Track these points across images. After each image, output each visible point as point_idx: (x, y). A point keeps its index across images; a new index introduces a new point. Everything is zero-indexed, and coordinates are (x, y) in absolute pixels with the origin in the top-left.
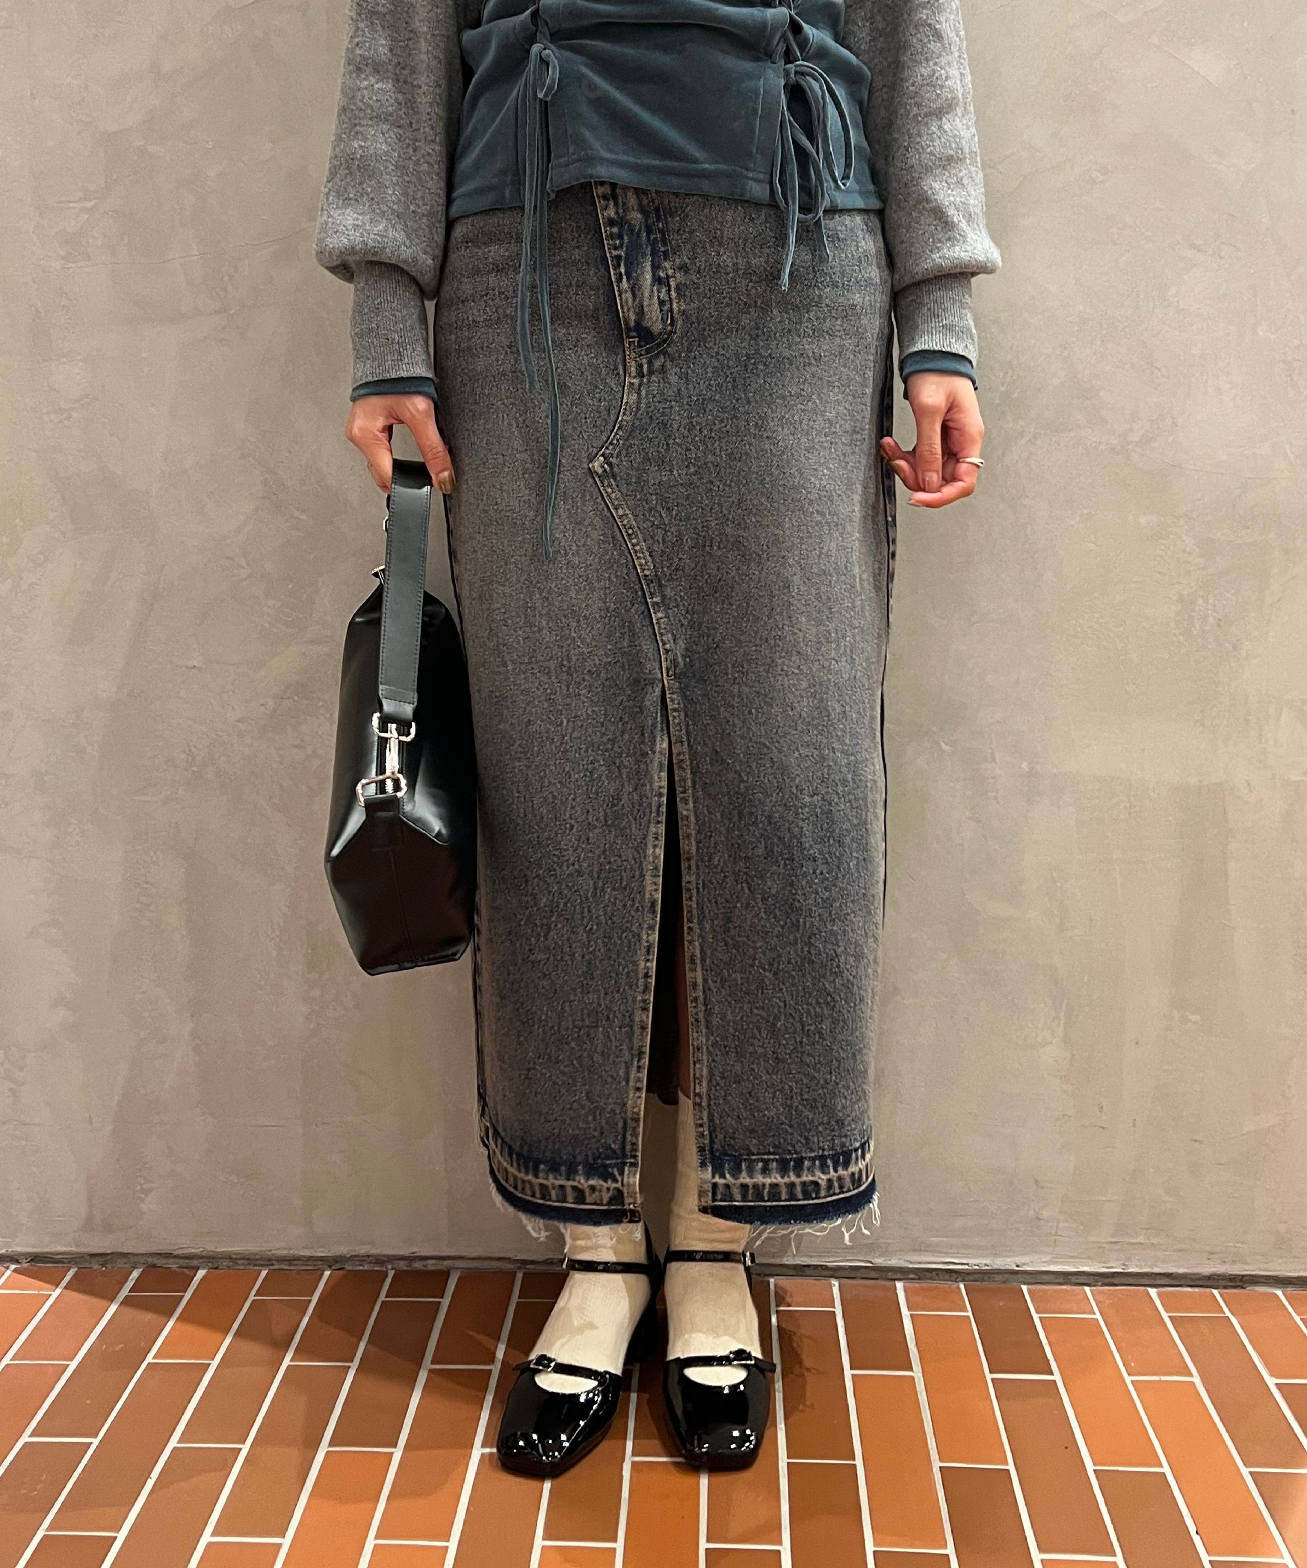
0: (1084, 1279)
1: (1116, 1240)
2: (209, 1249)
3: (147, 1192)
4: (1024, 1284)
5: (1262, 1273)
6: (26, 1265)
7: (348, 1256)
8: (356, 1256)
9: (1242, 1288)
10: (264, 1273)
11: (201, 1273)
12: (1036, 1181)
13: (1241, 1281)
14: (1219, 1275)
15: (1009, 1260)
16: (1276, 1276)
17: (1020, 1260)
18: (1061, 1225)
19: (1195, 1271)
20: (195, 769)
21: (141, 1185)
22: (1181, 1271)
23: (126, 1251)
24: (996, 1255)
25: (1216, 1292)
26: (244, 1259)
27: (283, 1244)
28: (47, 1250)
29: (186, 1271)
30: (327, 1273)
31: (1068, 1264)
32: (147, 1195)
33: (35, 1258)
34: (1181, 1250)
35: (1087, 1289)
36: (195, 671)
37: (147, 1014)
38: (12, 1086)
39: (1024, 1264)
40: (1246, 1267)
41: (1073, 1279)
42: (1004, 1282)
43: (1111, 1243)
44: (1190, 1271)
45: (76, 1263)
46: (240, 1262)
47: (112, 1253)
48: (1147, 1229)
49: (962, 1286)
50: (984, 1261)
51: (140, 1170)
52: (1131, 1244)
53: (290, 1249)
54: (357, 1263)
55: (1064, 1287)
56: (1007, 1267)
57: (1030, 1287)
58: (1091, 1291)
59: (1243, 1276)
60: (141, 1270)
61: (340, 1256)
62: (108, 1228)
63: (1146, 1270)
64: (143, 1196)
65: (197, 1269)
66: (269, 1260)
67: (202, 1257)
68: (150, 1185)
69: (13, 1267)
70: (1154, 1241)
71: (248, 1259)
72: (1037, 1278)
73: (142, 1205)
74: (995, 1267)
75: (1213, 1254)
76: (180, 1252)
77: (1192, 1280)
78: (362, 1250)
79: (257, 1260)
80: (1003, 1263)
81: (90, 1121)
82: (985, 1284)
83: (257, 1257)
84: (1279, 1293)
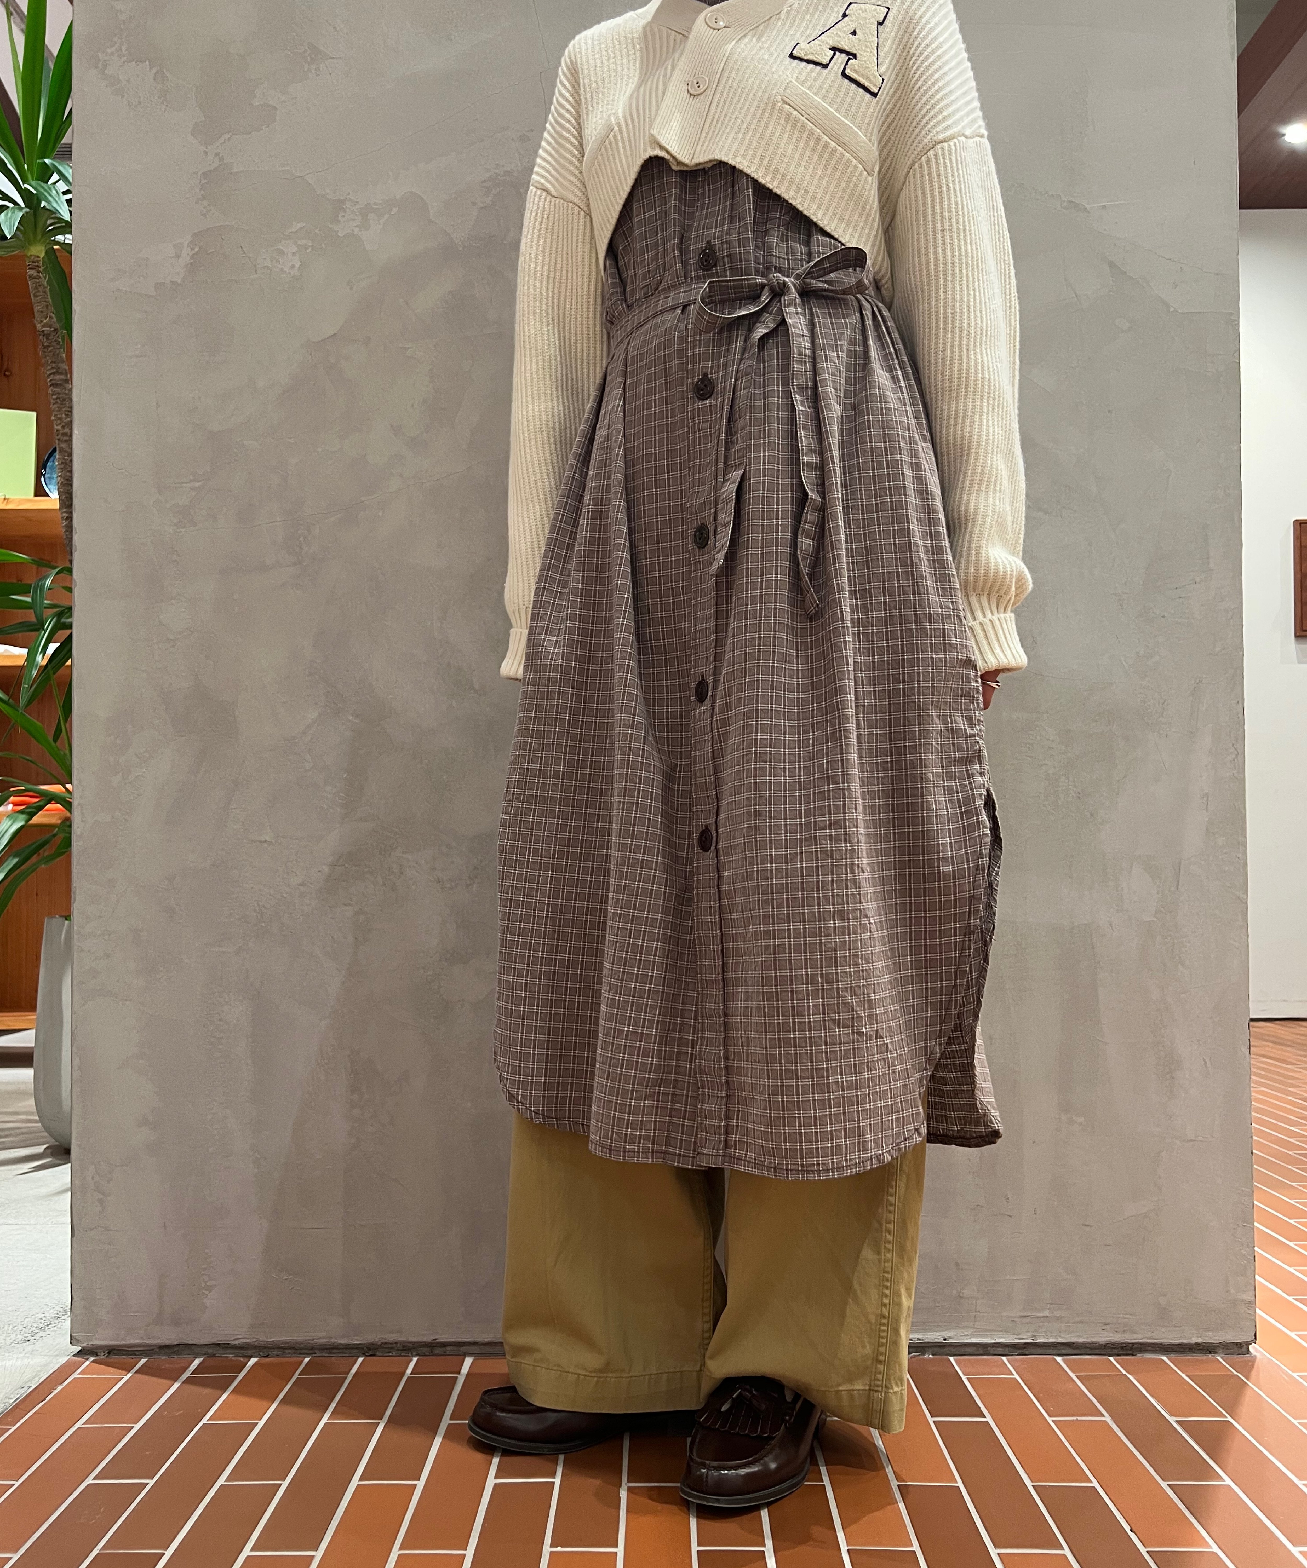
0: (1002, 1350)
1: (1025, 1314)
2: (261, 1339)
3: (210, 1289)
4: (952, 1354)
5: (1149, 1341)
6: (101, 1356)
7: (379, 1343)
8: (386, 1343)
9: (1133, 1355)
10: (307, 1360)
11: (253, 1361)
12: (957, 1264)
13: (1131, 1349)
14: (1113, 1344)
15: (938, 1334)
16: (1161, 1344)
17: (946, 1334)
18: (979, 1302)
19: (1094, 1340)
20: (263, 924)
21: (206, 1282)
22: (1081, 1340)
23: (191, 1342)
24: (925, 1331)
25: (1111, 1358)
26: (291, 1348)
27: (324, 1334)
28: (123, 1343)
29: (242, 1359)
30: (361, 1359)
31: (986, 1336)
32: (210, 1292)
33: (112, 1351)
34: (1081, 1322)
35: (1004, 1358)
36: (266, 845)
37: (216, 1132)
38: (101, 1196)
39: (950, 1338)
40: (1135, 1336)
41: (991, 1350)
42: (937, 1354)
43: (1021, 1317)
44: (1089, 1341)
45: (146, 1356)
46: (287, 1351)
47: (178, 1345)
48: (1051, 1304)
51: (205, 1269)
52: (1038, 1317)
53: (331, 1338)
54: (387, 1350)
55: (985, 1357)
56: (936, 1340)
57: (956, 1357)
58: (1008, 1360)
59: (1133, 1344)
60: (201, 1358)
61: (373, 1344)
62: (176, 1322)
63: (1051, 1340)
64: (207, 1292)
65: (251, 1357)
66: (312, 1349)
67: (255, 1347)
68: (213, 1283)
69: (92, 1359)
70: (1057, 1314)
71: (294, 1348)
72: (960, 1350)
73: (205, 1301)
74: (926, 1340)
75: (1106, 1324)
76: (236, 1342)
77: (1091, 1349)
78: (392, 1337)
79: (302, 1349)
80: (933, 1337)
81: (165, 1227)
83: (302, 1346)
84: (1165, 1358)
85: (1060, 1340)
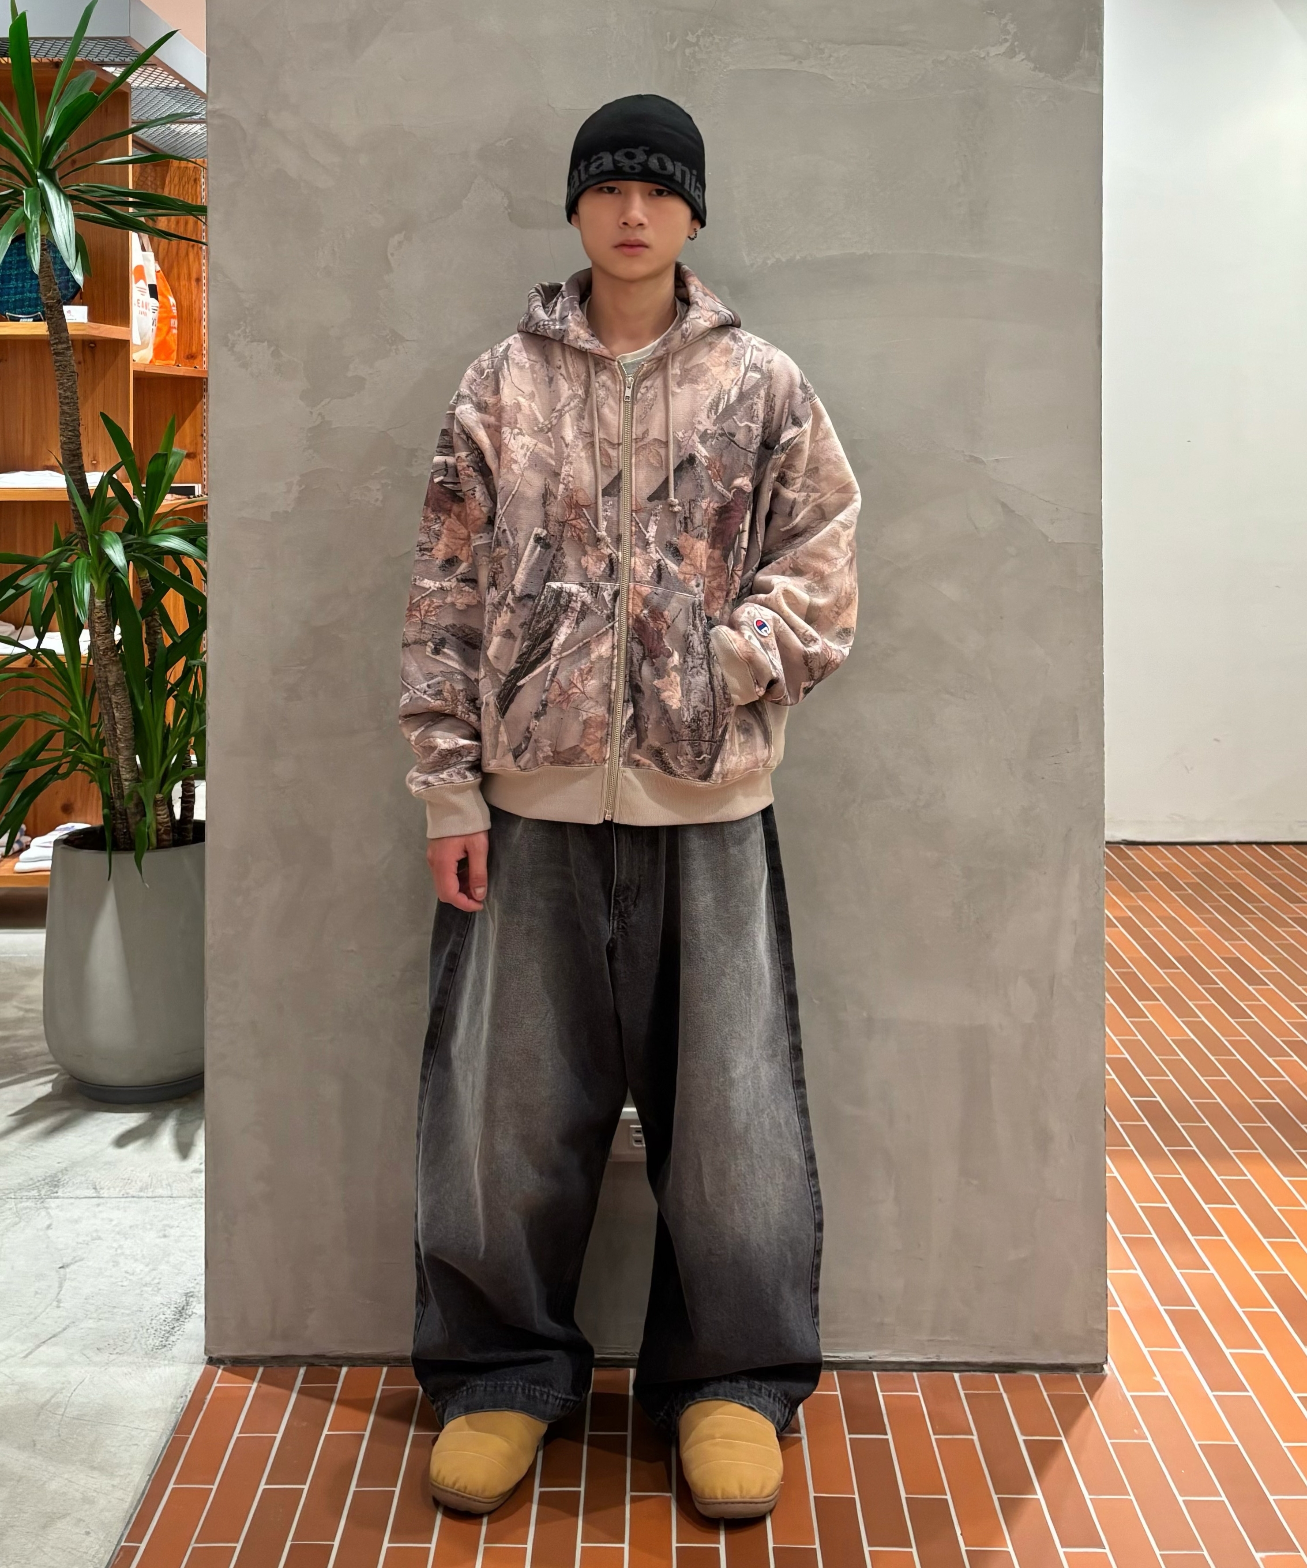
0: (913, 1367)
1: (932, 1339)
2: (351, 1353)
4: (876, 1370)
5: (1025, 1362)
6: (229, 1365)
9: (1011, 1372)
10: (385, 1369)
13: (1013, 1367)
14: (997, 1364)
15: (864, 1354)
16: (1034, 1364)
17: (872, 1354)
18: (897, 1328)
19: (984, 1361)
21: (307, 1306)
22: (974, 1361)
23: (298, 1354)
24: (856, 1351)
25: (997, 1376)
26: (374, 1360)
28: (244, 1354)
29: (335, 1368)
31: (904, 1356)
32: (311, 1313)
33: (236, 1361)
34: (974, 1347)
35: (915, 1374)
39: (876, 1357)
40: (1016, 1358)
41: (907, 1367)
42: (862, 1370)
43: (929, 1341)
44: (980, 1361)
45: (264, 1363)
46: (372, 1362)
47: (289, 1357)
48: (952, 1331)
49: (835, 1373)
50: (851, 1355)
51: (307, 1296)
52: (941, 1341)
55: (901, 1373)
56: (864, 1359)
57: (879, 1372)
58: (917, 1376)
59: (1014, 1364)
60: (305, 1368)
62: (285, 1338)
63: (951, 1360)
64: (308, 1314)
65: (342, 1367)
66: (390, 1360)
67: (347, 1358)
69: (223, 1367)
70: (956, 1339)
71: (376, 1359)
72: (884, 1367)
73: (307, 1321)
74: (855, 1359)
75: (994, 1349)
76: (331, 1355)
77: (982, 1367)
79: (380, 1360)
80: (860, 1356)
82: (850, 1372)
84: (1037, 1376)
85: (957, 1360)
